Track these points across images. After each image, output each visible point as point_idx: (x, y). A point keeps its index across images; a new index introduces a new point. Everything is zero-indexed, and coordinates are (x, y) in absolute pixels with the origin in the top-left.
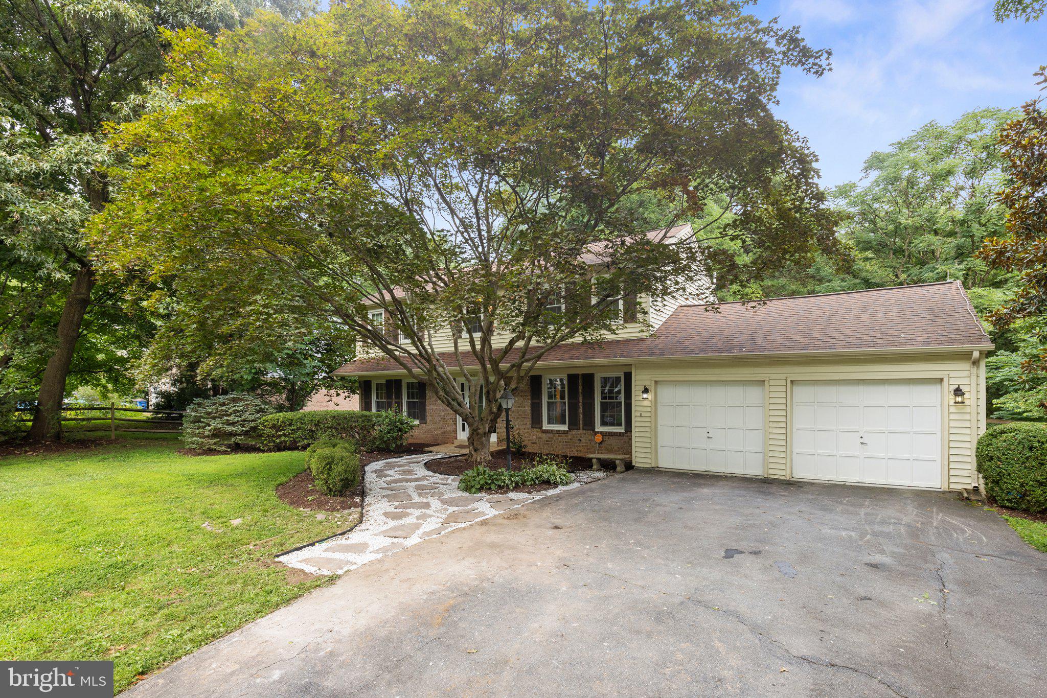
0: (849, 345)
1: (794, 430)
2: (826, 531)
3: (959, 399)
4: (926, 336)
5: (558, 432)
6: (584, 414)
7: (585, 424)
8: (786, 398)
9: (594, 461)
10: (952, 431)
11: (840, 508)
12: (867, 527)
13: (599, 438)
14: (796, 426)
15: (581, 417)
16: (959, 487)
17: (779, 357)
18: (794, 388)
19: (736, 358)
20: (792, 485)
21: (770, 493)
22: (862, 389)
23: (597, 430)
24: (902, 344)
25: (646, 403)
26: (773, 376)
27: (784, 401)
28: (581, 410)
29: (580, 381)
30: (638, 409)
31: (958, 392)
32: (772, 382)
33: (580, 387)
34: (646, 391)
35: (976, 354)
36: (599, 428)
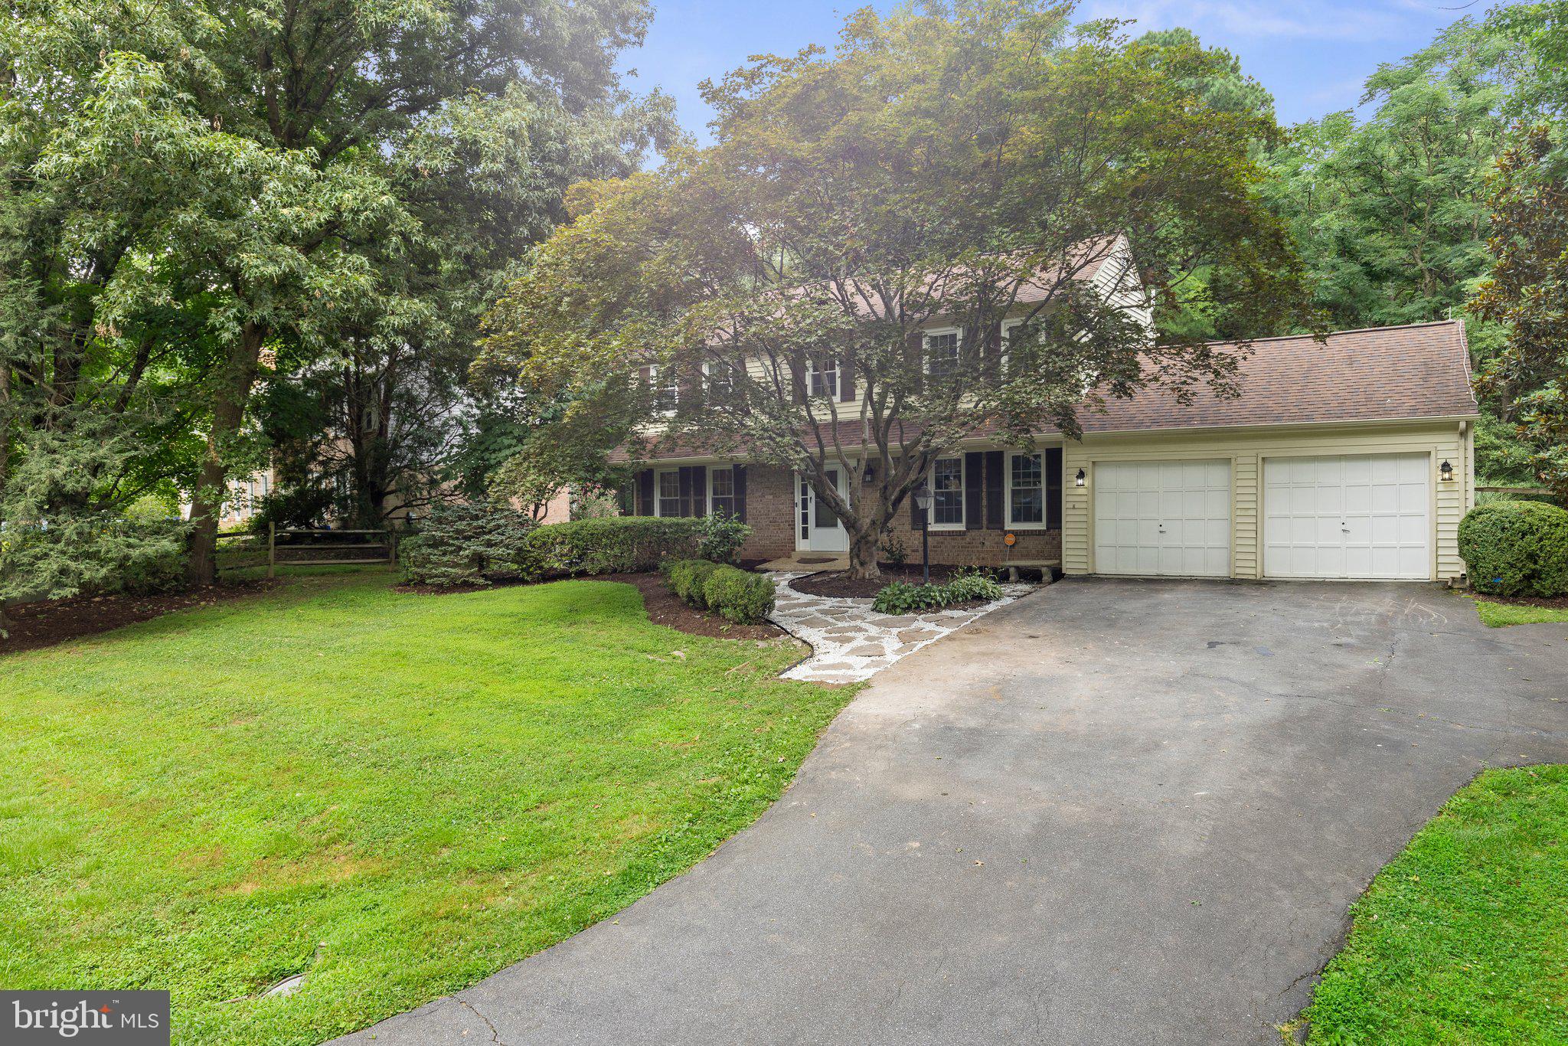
0: (1328, 414)
1: (1266, 518)
2: (1300, 623)
3: (1447, 476)
4: (1413, 402)
5: (950, 533)
6: (989, 506)
7: (990, 521)
8: (1256, 479)
9: (1012, 570)
10: (1440, 512)
11: (1315, 604)
12: (1340, 619)
13: (1010, 540)
14: (1268, 513)
15: (985, 511)
16: (1448, 576)
17: (1251, 429)
18: (1266, 466)
19: (1196, 432)
20: (1263, 584)
21: (1240, 595)
22: (1344, 464)
23: (1007, 528)
24: (1387, 412)
25: (1081, 491)
26: (1241, 453)
27: (1253, 483)
28: (984, 502)
29: (984, 462)
30: (1070, 499)
31: (1446, 467)
32: (1239, 460)
33: (984, 471)
34: (1081, 475)
35: (1462, 425)
36: (1009, 525)
